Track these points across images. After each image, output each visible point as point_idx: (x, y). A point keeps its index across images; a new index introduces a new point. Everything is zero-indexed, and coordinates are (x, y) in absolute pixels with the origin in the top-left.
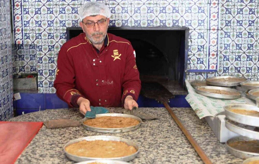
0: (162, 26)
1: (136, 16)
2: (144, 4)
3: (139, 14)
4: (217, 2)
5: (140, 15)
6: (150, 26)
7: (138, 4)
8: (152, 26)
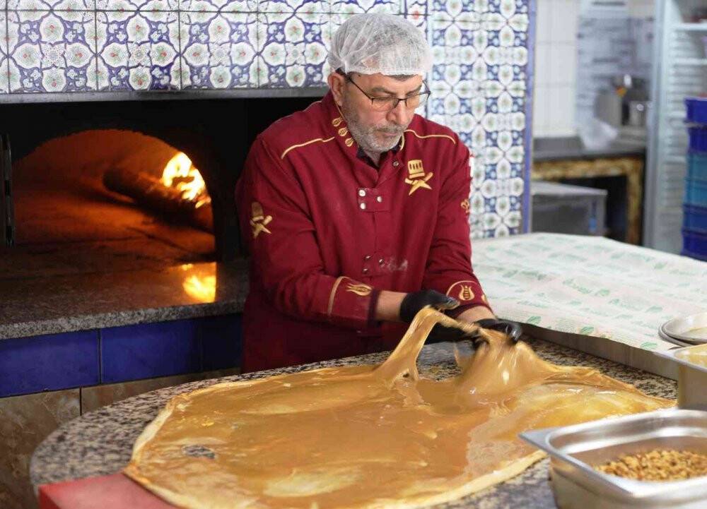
0: (273, 84)
1: (196, 54)
2: (219, 12)
3: (205, 47)
4: (422, 10)
5: (209, 50)
6: (238, 86)
7: (200, 12)
8: (245, 86)
